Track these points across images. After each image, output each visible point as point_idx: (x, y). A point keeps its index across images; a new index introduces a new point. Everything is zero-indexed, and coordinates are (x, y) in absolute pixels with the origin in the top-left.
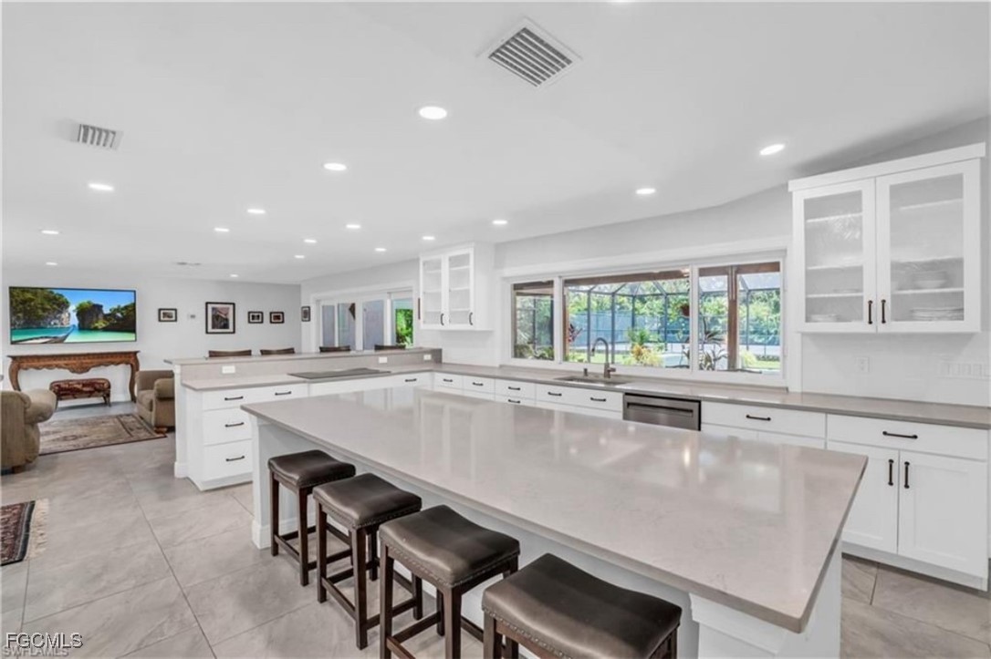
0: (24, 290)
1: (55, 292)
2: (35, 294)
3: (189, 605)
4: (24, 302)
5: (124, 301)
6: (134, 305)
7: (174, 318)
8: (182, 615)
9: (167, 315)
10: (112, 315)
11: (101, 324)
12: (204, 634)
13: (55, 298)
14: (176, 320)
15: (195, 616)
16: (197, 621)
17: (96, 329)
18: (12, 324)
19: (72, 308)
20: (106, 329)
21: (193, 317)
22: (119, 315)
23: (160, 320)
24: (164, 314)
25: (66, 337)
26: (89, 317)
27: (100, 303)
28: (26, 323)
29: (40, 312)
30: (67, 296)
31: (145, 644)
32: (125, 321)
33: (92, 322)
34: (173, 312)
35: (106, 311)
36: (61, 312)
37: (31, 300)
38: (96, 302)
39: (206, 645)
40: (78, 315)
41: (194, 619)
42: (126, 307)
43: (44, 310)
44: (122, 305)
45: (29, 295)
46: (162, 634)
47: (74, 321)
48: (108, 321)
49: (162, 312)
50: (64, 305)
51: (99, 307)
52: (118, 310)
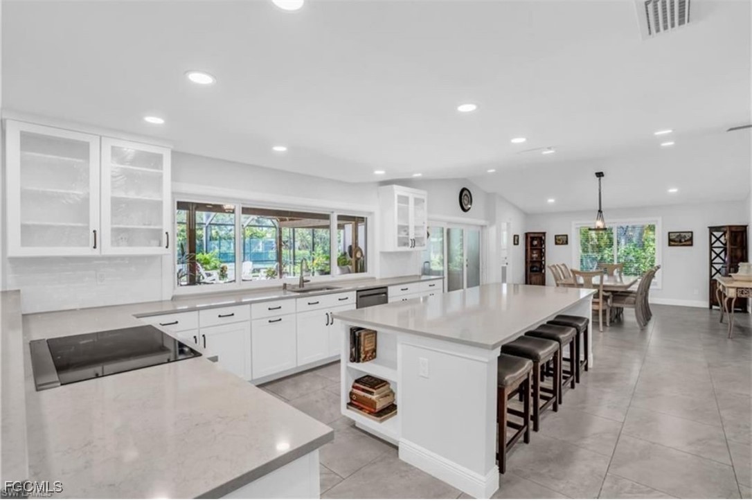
3: (601, 489)
8: (612, 487)
12: (609, 466)
15: (604, 479)
16: (606, 475)
31: (649, 489)
39: (613, 460)
41: (607, 479)
46: (633, 485)
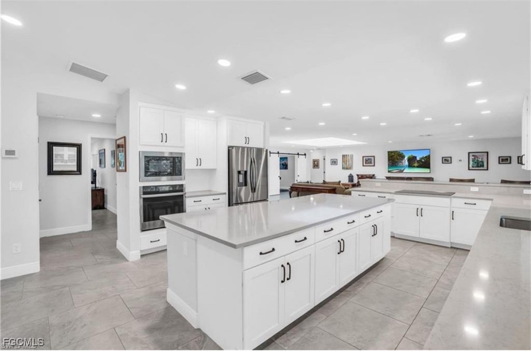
0: (392, 152)
1: (401, 152)
2: (395, 153)
4: (392, 156)
5: (425, 154)
6: (429, 156)
7: (450, 162)
9: (447, 160)
10: (420, 160)
11: (416, 165)
13: (401, 155)
14: (451, 163)
17: (414, 167)
18: (389, 165)
19: (406, 158)
20: (418, 167)
21: (460, 161)
22: (423, 160)
23: (443, 163)
24: (445, 159)
25: (404, 170)
26: (412, 161)
27: (416, 156)
28: (393, 164)
29: (396, 160)
30: (404, 153)
32: (425, 163)
33: (413, 164)
34: (450, 159)
35: (418, 159)
36: (402, 160)
37: (393, 156)
38: (414, 155)
40: (408, 161)
42: (426, 157)
43: (397, 159)
44: (424, 156)
45: (393, 154)
47: (407, 163)
48: (419, 163)
49: (444, 159)
50: (403, 157)
51: (415, 157)
52: (422, 158)
